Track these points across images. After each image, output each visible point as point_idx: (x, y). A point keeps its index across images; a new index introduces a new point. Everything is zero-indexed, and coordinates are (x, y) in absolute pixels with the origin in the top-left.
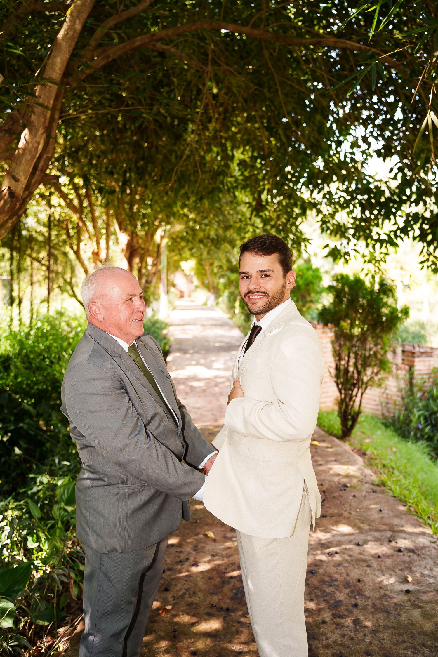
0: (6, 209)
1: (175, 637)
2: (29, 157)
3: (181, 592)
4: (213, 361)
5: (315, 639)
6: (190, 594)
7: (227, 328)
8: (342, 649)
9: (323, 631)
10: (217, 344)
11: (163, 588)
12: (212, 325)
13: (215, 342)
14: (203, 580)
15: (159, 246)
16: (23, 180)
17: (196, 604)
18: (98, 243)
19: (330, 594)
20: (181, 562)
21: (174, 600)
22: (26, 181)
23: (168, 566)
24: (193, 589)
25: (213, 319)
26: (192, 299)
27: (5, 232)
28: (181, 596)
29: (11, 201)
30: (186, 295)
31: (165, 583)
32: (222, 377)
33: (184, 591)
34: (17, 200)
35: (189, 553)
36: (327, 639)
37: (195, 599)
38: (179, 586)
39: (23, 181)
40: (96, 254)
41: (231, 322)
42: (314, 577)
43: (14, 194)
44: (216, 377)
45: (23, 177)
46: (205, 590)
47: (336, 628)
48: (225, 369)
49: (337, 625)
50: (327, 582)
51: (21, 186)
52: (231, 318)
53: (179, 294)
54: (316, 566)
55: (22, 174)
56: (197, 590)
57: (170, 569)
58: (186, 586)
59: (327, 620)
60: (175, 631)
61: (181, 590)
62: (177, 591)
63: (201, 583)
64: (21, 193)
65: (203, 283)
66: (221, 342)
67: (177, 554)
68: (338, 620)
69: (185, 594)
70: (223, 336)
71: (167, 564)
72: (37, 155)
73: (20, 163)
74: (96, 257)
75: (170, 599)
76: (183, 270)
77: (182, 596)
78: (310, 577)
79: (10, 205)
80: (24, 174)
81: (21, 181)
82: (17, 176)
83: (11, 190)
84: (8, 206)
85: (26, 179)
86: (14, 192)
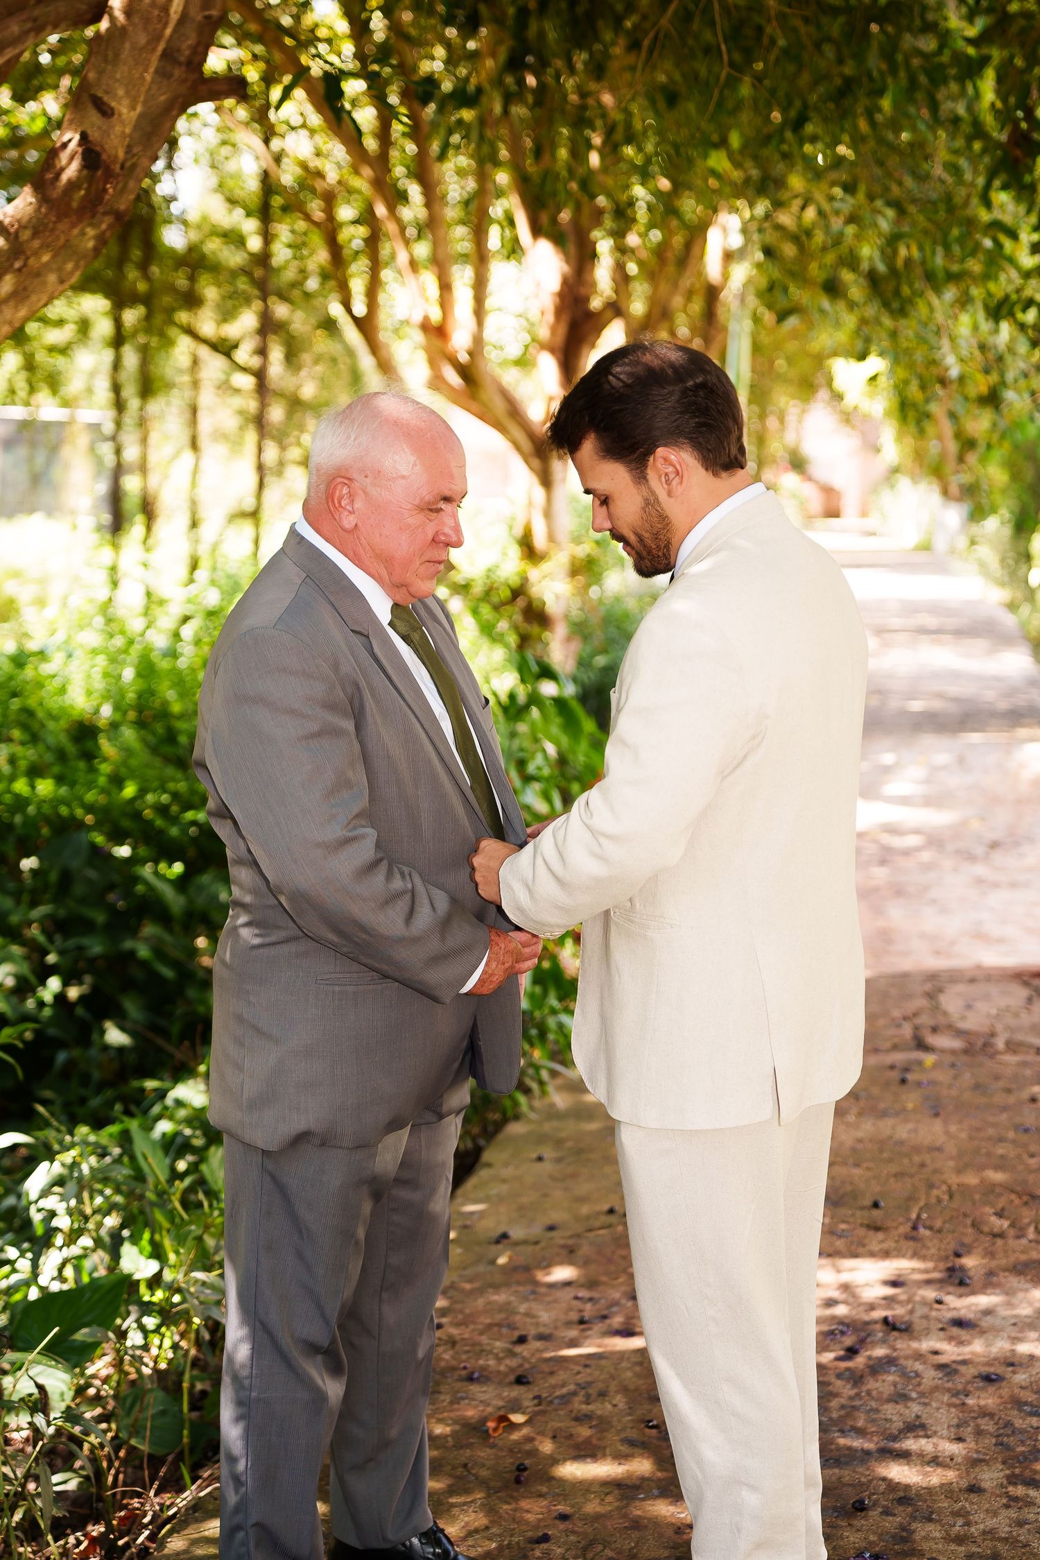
0: (75, 204)
1: (518, 1481)
2: (142, 39)
3: (564, 1391)
4: (887, 770)
5: (930, 1520)
6: (588, 1396)
7: (981, 644)
8: (1002, 1548)
9: (963, 1507)
10: (916, 706)
11: (512, 1378)
12: (923, 631)
13: (912, 697)
14: (637, 1369)
15: (712, 293)
16: (124, 111)
17: (600, 1418)
18: (445, 287)
19: (1022, 1431)
20: (582, 1322)
21: (540, 1404)
22: (134, 115)
23: (541, 1330)
24: (600, 1385)
25: (934, 608)
26: (871, 522)
27: (76, 267)
28: (562, 1397)
29: (91, 180)
30: (849, 505)
31: (521, 1366)
32: (917, 831)
33: (572, 1387)
34: (109, 175)
35: (616, 1303)
36: (968, 1524)
37: (601, 1408)
38: (562, 1376)
39: (127, 113)
40: (437, 332)
41: (1010, 621)
42: (991, 1389)
43: (98, 155)
44: (892, 830)
45: (126, 102)
46: (636, 1389)
47: (1007, 1506)
48: (929, 801)
49: (1016, 1499)
50: (1026, 1403)
51: (118, 129)
52: (1012, 607)
53: (816, 502)
54: (1012, 1365)
55: (121, 92)
56: (613, 1386)
57: (541, 1337)
58: (581, 1378)
59: (986, 1485)
60: (521, 1468)
61: (563, 1386)
62: (554, 1387)
63: (629, 1374)
64: (121, 154)
65: (919, 456)
66: (940, 695)
67: (575, 1303)
68: (1019, 1491)
69: (574, 1394)
70: (955, 675)
71: (537, 1324)
72: (168, 31)
73: (117, 56)
74: (437, 342)
75: (526, 1403)
76: (839, 397)
77: (566, 1399)
78: (978, 1389)
79: (87, 190)
80: (127, 93)
81: (120, 115)
82: (106, 99)
83: (90, 142)
84: (82, 192)
85: (133, 108)
86: (98, 149)
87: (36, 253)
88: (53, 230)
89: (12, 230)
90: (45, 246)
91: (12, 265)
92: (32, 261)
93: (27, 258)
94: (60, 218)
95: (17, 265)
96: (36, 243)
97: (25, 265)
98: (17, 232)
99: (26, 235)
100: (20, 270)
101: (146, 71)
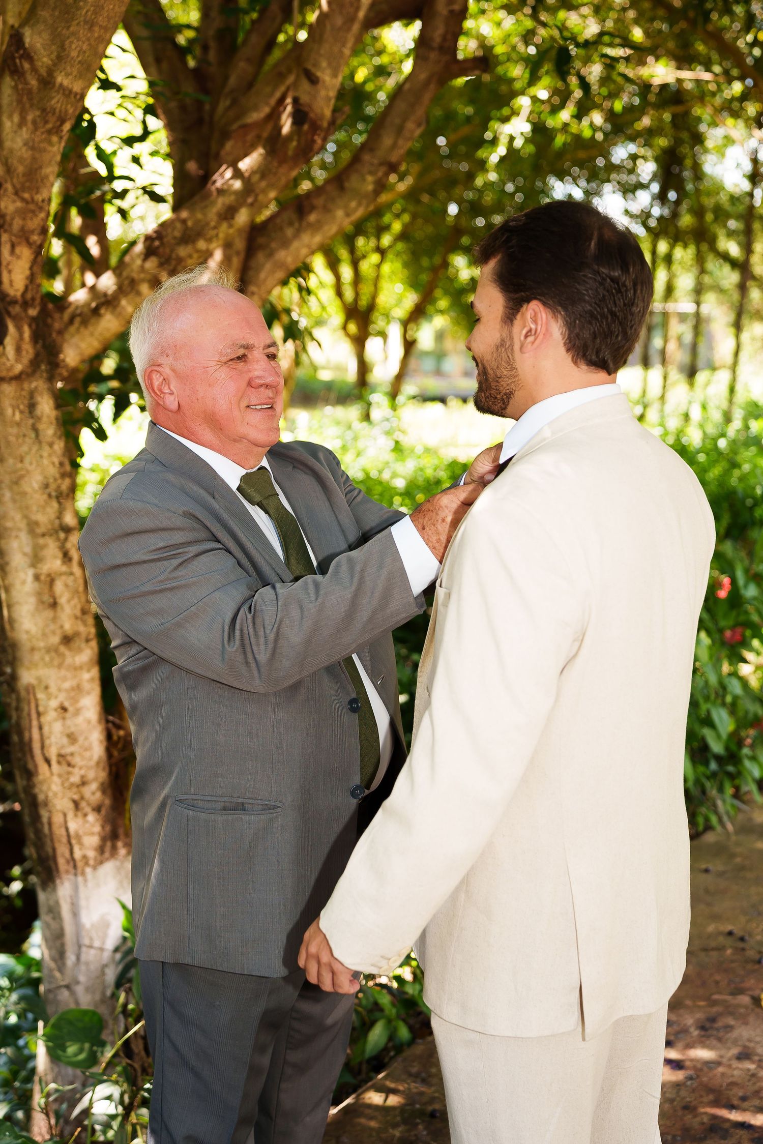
0: (290, 153)
2: (340, 22)
16: (328, 79)
22: (337, 82)
29: (298, 132)
34: (315, 127)
39: (330, 80)
43: (308, 113)
45: (328, 72)
51: (323, 93)
55: (324, 64)
64: (327, 115)
79: (299, 141)
80: (330, 64)
81: (324, 82)
82: (313, 70)
83: (301, 105)
84: (294, 143)
85: (335, 75)
86: (306, 109)
87: (264, 191)
88: (275, 174)
89: (246, 175)
90: (271, 186)
91: (245, 201)
92: (261, 197)
93: (256, 196)
94: (281, 162)
95: (250, 200)
96: (263, 184)
97: (256, 200)
98: (249, 178)
99: (256, 178)
100: (252, 205)
101: (344, 45)
